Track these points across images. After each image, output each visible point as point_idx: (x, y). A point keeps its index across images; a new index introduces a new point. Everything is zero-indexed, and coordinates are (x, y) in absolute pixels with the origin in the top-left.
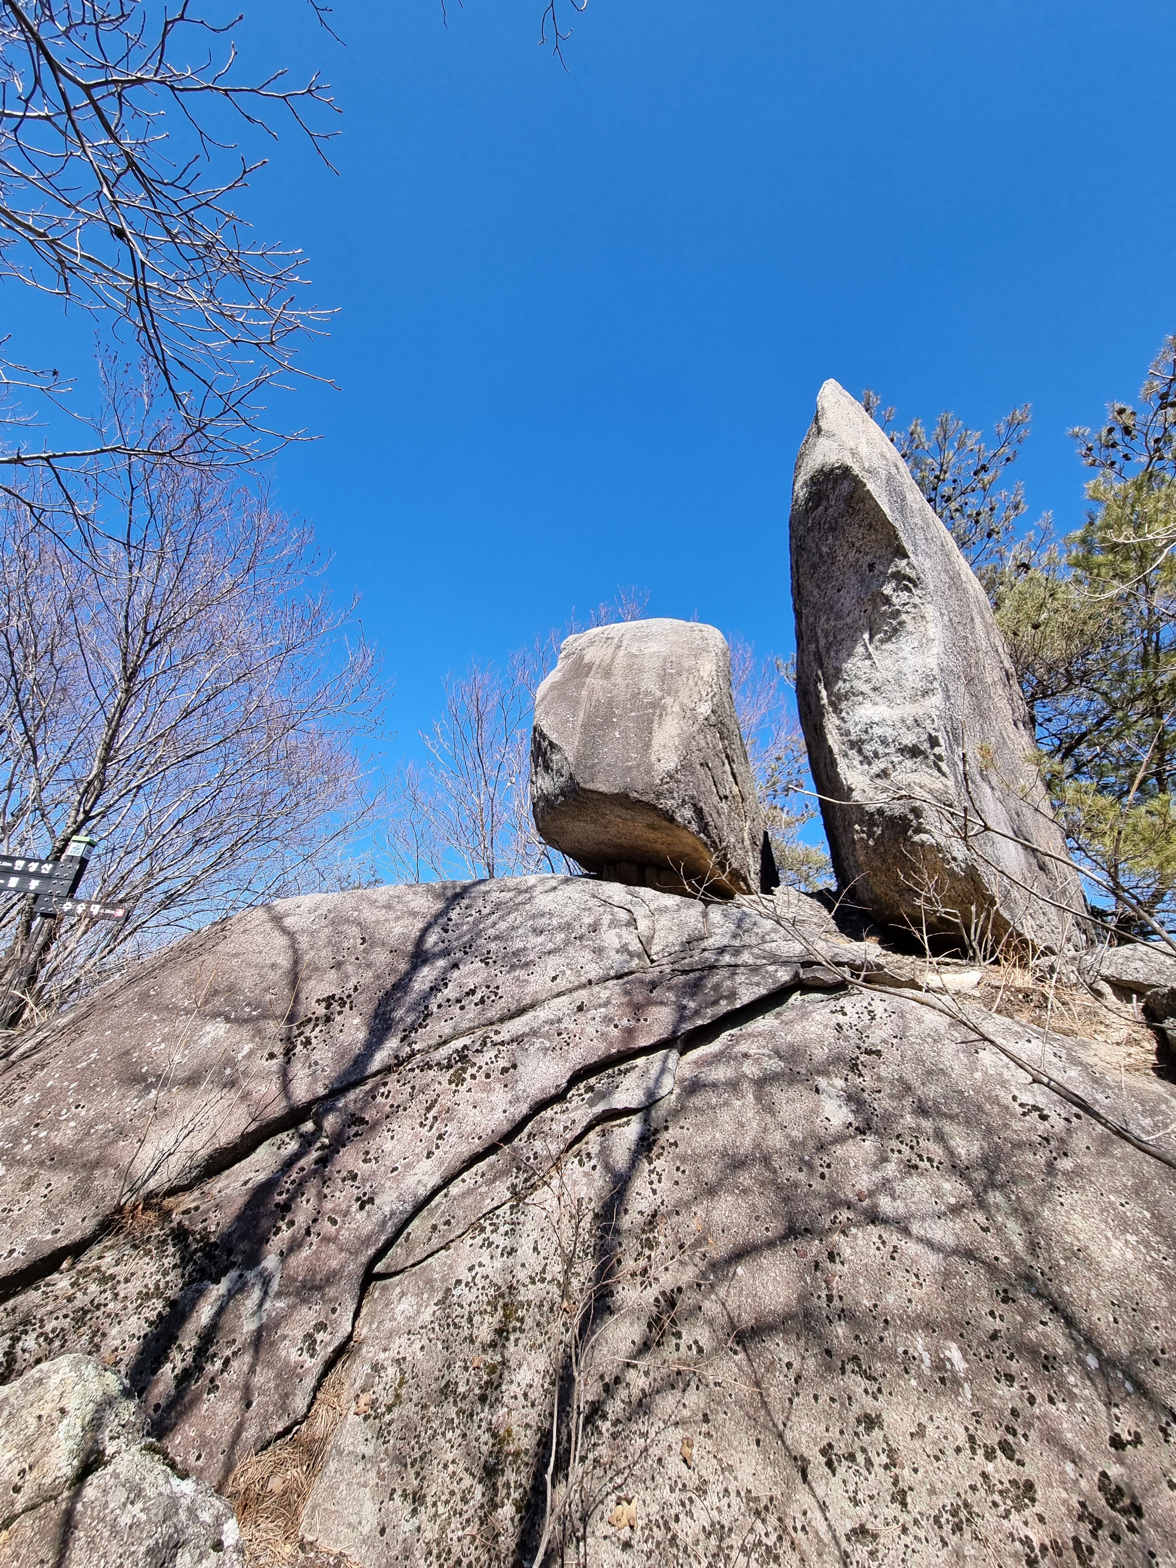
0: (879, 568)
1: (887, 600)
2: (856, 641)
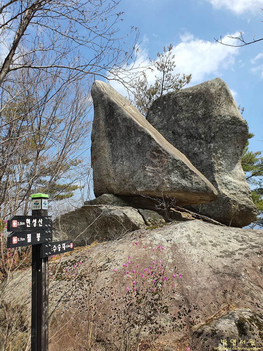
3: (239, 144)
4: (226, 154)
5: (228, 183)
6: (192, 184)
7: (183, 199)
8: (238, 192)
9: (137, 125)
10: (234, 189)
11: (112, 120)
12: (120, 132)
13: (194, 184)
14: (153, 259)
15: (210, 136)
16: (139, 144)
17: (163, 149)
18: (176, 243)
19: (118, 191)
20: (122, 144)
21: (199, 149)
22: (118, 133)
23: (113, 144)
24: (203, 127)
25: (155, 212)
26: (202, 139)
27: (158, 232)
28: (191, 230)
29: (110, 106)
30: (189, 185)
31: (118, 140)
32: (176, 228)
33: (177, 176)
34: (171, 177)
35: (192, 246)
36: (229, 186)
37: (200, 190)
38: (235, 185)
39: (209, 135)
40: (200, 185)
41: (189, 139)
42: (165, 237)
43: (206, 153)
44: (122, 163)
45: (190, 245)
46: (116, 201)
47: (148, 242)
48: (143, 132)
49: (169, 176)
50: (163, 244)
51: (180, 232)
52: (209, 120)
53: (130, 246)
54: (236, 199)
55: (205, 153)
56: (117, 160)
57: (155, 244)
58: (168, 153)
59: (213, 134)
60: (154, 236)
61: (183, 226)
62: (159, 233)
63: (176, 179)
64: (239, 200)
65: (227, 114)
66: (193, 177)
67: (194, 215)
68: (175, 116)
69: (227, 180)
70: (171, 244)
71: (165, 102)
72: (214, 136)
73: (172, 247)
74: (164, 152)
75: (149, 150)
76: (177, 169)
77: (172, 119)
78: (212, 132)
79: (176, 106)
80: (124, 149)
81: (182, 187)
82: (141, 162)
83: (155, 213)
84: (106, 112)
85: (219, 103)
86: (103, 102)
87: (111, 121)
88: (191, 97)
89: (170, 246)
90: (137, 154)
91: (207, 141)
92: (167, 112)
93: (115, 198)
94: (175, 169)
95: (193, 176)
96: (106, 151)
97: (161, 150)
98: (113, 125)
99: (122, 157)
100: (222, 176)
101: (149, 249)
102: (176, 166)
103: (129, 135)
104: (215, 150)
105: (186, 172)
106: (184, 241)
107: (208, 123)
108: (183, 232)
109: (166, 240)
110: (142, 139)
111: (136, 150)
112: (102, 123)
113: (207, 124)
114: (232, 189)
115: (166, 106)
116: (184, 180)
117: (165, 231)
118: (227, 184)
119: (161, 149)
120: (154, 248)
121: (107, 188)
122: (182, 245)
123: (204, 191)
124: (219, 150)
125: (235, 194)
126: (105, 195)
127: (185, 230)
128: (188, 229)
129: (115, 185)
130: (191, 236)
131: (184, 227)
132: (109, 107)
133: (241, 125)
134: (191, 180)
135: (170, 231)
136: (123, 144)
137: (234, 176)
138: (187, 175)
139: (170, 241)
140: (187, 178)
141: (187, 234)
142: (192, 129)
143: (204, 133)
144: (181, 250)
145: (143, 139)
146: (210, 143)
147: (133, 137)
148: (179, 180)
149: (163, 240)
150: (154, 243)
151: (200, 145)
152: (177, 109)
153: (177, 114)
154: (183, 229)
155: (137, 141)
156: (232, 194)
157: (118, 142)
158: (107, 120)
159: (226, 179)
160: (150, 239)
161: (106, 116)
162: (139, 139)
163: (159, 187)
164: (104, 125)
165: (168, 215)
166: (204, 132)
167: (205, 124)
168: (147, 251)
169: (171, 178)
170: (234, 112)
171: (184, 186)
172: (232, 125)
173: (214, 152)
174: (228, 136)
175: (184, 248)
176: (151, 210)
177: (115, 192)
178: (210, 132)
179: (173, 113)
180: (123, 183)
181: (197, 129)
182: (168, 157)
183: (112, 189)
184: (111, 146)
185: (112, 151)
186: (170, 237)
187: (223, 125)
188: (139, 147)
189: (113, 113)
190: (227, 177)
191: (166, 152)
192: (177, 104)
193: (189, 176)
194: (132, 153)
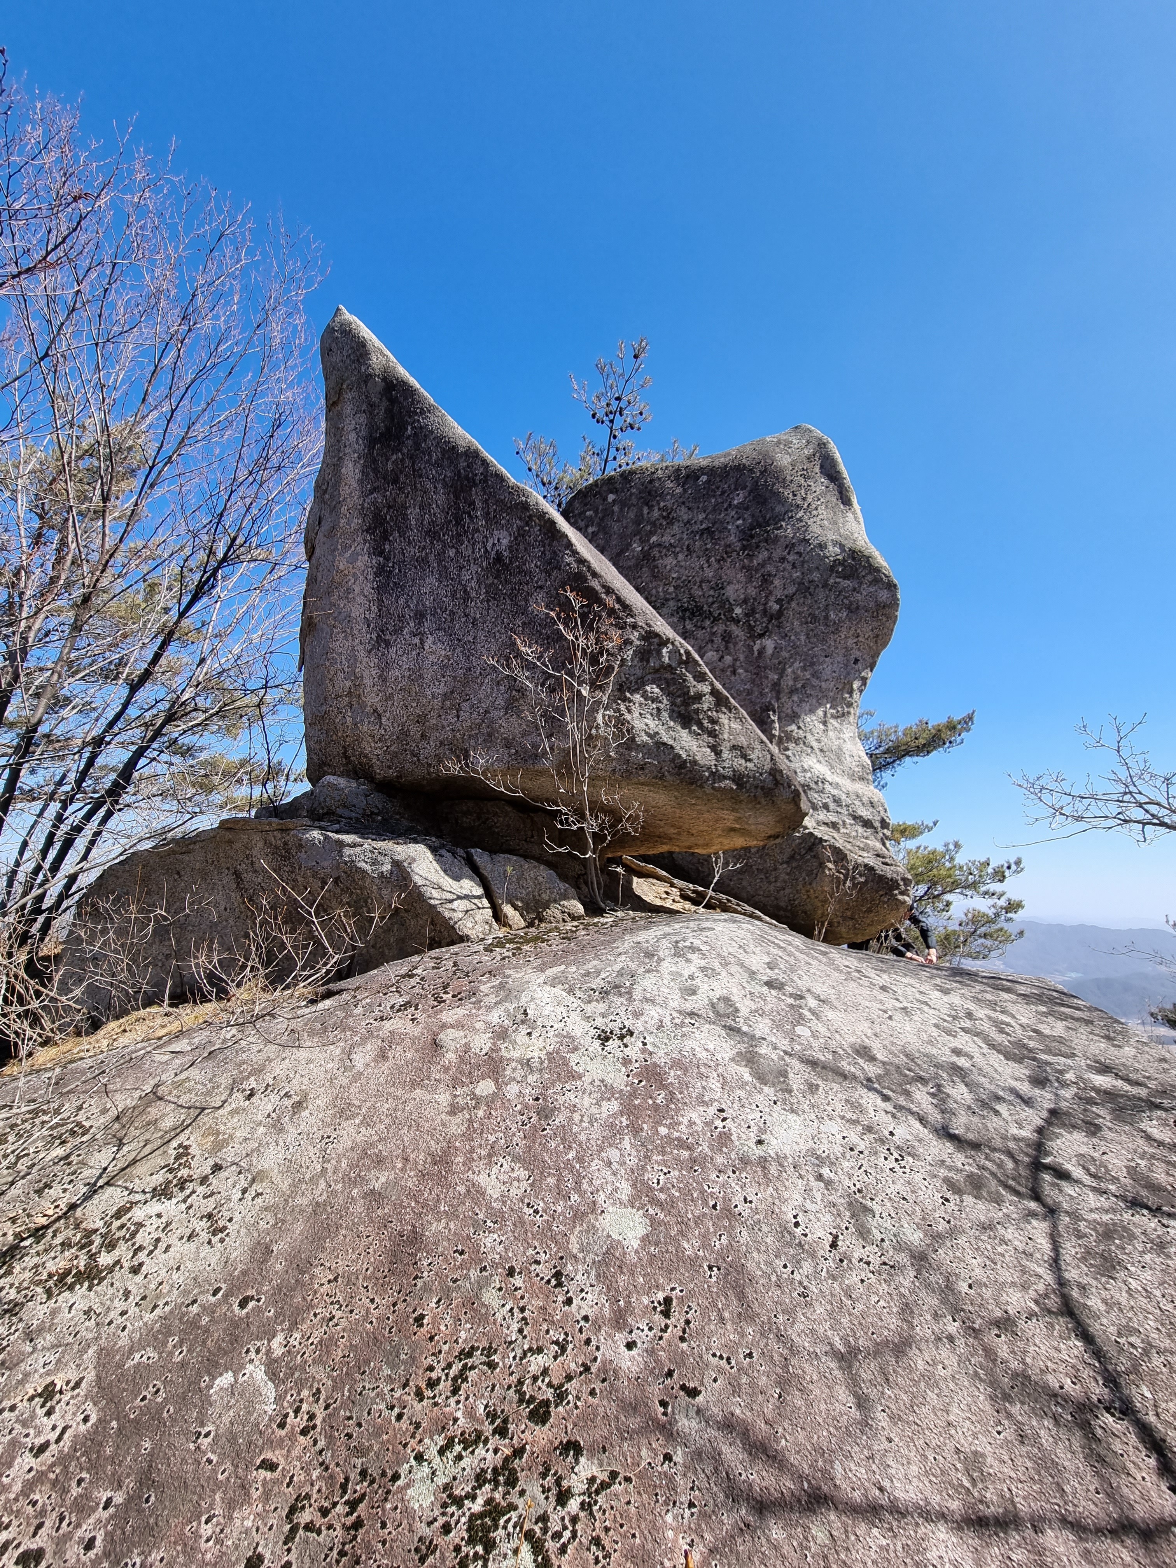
0: (859, 666)
1: (851, 692)
2: (820, 705)
3: (859, 649)
4: (815, 682)
5: (813, 785)
6: (718, 754)
7: (662, 823)
8: (845, 818)
9: (500, 478)
10: (832, 806)
11: (394, 457)
12: (422, 507)
13: (726, 754)
14: (494, 1191)
15: (765, 611)
16: (499, 558)
17: (603, 587)
18: (661, 1057)
19: (389, 767)
20: (424, 561)
21: (722, 657)
22: (413, 514)
23: (387, 559)
24: (743, 579)
25: (542, 867)
26: (736, 621)
27: (550, 972)
28: (734, 969)
29: (392, 401)
30: (703, 755)
31: (410, 543)
32: (649, 955)
33: (655, 711)
34: (629, 711)
35: (766, 1089)
36: (816, 795)
37: (748, 782)
38: (835, 792)
39: (761, 607)
40: (750, 760)
41: (687, 622)
42: (589, 1009)
43: (746, 671)
44: (416, 640)
45: (747, 1077)
46: (376, 811)
47: (481, 1043)
48: (525, 506)
49: (622, 707)
50: (574, 1058)
51: (675, 976)
52: (764, 555)
53: (361, 1058)
54: (841, 841)
55: (741, 671)
56: (398, 631)
57: (519, 1061)
58: (628, 602)
59: (776, 607)
60: (524, 999)
61: (688, 944)
62: (553, 982)
63: (653, 724)
64: (849, 846)
65: (831, 536)
66: (726, 722)
67: (689, 893)
68: (642, 542)
69: (809, 775)
70: (626, 1061)
71: (611, 497)
72: (780, 613)
73: (633, 1094)
74: (610, 601)
75: (541, 587)
76: (660, 679)
77: (633, 550)
78: (773, 598)
79: (651, 508)
80: (432, 581)
81: (673, 761)
82: (503, 637)
83: (544, 873)
84: (371, 426)
85: (804, 499)
86: (366, 382)
87: (390, 463)
88: (704, 478)
89: (618, 1079)
90: (488, 601)
91: (751, 628)
92: (616, 527)
93: (377, 800)
94: (649, 677)
95: (724, 719)
96: (357, 590)
97: (598, 588)
98: (395, 481)
99: (420, 616)
100: (792, 758)
101: (478, 1100)
102: (657, 666)
103: (458, 521)
104: (780, 663)
105: (699, 697)
106: (711, 1046)
107: (762, 565)
108: (692, 977)
109: (593, 1032)
110: (516, 538)
111: (483, 586)
112: (351, 471)
113: (757, 571)
114: (826, 807)
115: (616, 508)
116: (684, 733)
117: (589, 966)
118: (810, 789)
119: (595, 584)
120: (512, 1090)
121: (346, 752)
122: (701, 1076)
123: (763, 788)
124: (793, 663)
125: (834, 825)
126: (331, 779)
127: (703, 969)
128: (716, 964)
129: (380, 740)
130: (744, 1012)
131: (694, 949)
132: (385, 404)
133: (877, 581)
134: (712, 734)
135: (617, 967)
136: (432, 558)
137: (834, 764)
138: (697, 711)
139: (622, 1037)
140: (700, 724)
141: (718, 993)
142: (700, 586)
143: (745, 601)
144: (694, 1116)
145: (520, 536)
146: (761, 636)
147: (477, 530)
148: (667, 732)
149: (578, 1032)
150: (516, 1055)
151: (727, 642)
152: (653, 519)
153: (651, 533)
154: (688, 961)
155: (494, 544)
156: (824, 823)
157: (412, 551)
158: (374, 461)
159: (805, 771)
160: (494, 1017)
161: (371, 441)
162: (502, 539)
163: (575, 755)
164: (360, 481)
165: (598, 883)
166: (742, 597)
167: (748, 569)
168: (459, 1118)
169: (628, 717)
170: (856, 535)
171: (684, 756)
172: (845, 578)
173: (774, 669)
174: (827, 617)
175: (712, 1101)
176: (526, 857)
177: (380, 772)
178: (767, 597)
179: (638, 533)
180: (415, 731)
181: (719, 587)
182: (625, 623)
183: (366, 756)
184: (380, 571)
185: (381, 589)
186: (622, 1014)
187: (816, 576)
188: (498, 571)
189: (402, 427)
190: (810, 763)
191: (619, 600)
192: (654, 503)
193: (709, 717)
194: (467, 598)
